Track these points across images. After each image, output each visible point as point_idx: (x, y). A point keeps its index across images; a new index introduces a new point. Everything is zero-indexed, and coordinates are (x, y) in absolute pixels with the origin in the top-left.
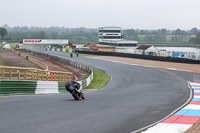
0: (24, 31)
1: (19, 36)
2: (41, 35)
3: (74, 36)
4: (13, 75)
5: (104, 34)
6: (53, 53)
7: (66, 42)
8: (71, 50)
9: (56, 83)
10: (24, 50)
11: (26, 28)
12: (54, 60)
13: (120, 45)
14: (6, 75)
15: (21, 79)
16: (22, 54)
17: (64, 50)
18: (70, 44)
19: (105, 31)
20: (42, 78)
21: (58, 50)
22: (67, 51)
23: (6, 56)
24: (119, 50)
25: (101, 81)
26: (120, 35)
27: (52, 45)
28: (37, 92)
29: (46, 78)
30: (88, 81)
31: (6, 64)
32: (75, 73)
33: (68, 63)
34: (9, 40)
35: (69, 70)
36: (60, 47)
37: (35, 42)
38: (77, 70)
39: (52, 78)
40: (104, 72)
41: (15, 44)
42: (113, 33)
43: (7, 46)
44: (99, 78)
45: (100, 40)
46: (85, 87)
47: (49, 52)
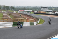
0: (20, 8)
1: (18, 9)
2: (24, 8)
5: (43, 8)
6: (28, 14)
7: (32, 10)
8: (33, 13)
9: (29, 23)
12: (28, 16)
13: (47, 11)
17: (31, 13)
18: (33, 11)
19: (43, 7)
20: (25, 21)
21: (29, 13)
23: (14, 15)
24: (47, 13)
25: (42, 22)
26: (47, 8)
27: (28, 12)
28: (23, 25)
29: (26, 21)
30: (38, 22)
33: (32, 17)
35: (33, 19)
36: (30, 12)
37: (23, 11)
38: (35, 19)
39: (28, 21)
40: (43, 19)
42: (45, 8)
43: (15, 12)
45: (42, 10)
46: (37, 24)
47: (27, 14)
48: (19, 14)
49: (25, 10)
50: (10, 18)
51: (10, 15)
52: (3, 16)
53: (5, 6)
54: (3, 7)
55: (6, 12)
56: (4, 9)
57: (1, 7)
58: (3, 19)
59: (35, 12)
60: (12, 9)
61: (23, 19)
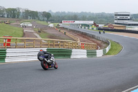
1: (59, 18)
2: (75, 17)
3: (97, 19)
4: (56, 45)
5: (118, 17)
6: (83, 30)
7: (92, 22)
8: (95, 28)
9: (85, 51)
10: (63, 28)
11: (64, 13)
12: (84, 35)
13: (129, 25)
14: (51, 45)
15: (61, 48)
16: (61, 31)
17: (90, 28)
18: (95, 24)
19: (119, 15)
20: (76, 48)
21: (87, 28)
22: (93, 29)
23: (51, 32)
24: (128, 28)
25: (116, 50)
26: (129, 17)
27: (82, 25)
28: (72, 57)
29: (78, 47)
30: (107, 49)
31: (51, 37)
32: (98, 44)
33: (93, 37)
34: (52, 21)
35: (94, 42)
36: (88, 26)
37: (70, 22)
38: (99, 42)
39: (82, 48)
40: (118, 43)
41: (56, 24)
42: (124, 16)
43: (51, 25)
44: (115, 47)
45: (116, 21)
46: (105, 54)
47: (80, 30)
48: (63, 31)
49: (77, 22)
50: (40, 38)
51: (39, 32)
52: (24, 35)
53: (28, 11)
54: (23, 13)
55: (31, 25)
56: (27, 18)
57: (19, 12)
58: (22, 40)
59: (100, 26)
60: (46, 19)
61: (71, 41)
